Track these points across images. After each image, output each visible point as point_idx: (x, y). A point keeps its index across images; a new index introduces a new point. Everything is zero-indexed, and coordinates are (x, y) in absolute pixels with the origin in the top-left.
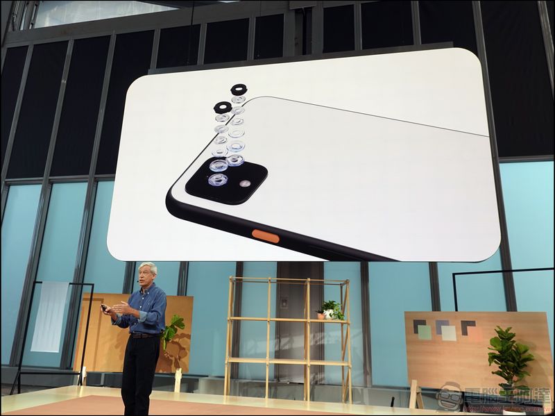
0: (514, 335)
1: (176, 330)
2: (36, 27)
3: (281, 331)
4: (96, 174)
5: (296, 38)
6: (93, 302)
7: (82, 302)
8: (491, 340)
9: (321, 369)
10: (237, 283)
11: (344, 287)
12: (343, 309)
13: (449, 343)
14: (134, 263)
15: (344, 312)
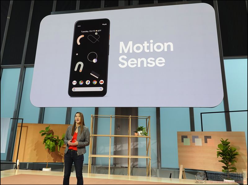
0: (229, 143)
3: (117, 141)
4: (25, 64)
6: (22, 128)
7: (17, 128)
8: (218, 145)
9: (136, 160)
10: (95, 118)
11: (148, 120)
12: (147, 130)
13: (199, 147)
14: (44, 108)
15: (147, 132)
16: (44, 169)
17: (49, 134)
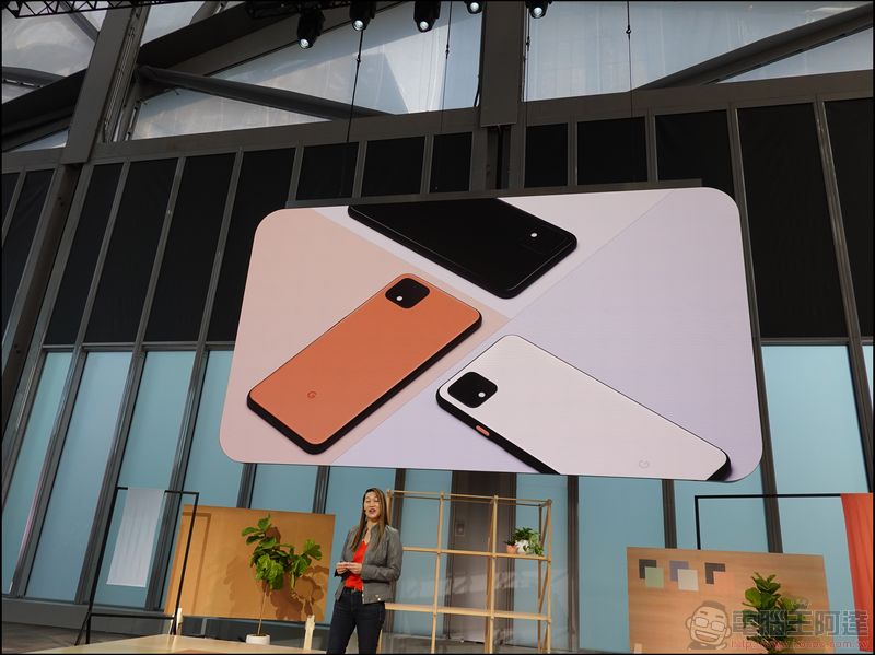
0: (778, 587)
1: (309, 561)
2: (134, 138)
3: (454, 567)
4: (207, 340)
5: (488, 166)
6: (196, 518)
7: (181, 517)
8: (746, 593)
9: (508, 623)
10: (396, 499)
11: (544, 509)
12: (542, 540)
13: (688, 592)
14: (254, 466)
15: (543, 543)
16: (251, 639)
17: (268, 540)
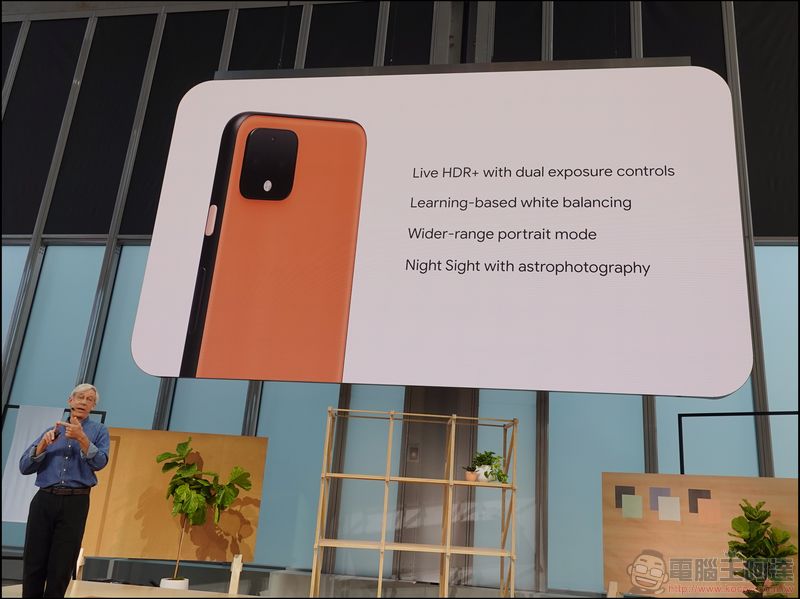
0: (768, 515)
1: (237, 492)
3: (406, 497)
4: (120, 233)
5: (451, 37)
8: (733, 522)
9: (467, 561)
10: (339, 419)
11: (510, 430)
12: (507, 465)
13: (669, 523)
14: (174, 380)
16: (166, 583)
17: (189, 467)
